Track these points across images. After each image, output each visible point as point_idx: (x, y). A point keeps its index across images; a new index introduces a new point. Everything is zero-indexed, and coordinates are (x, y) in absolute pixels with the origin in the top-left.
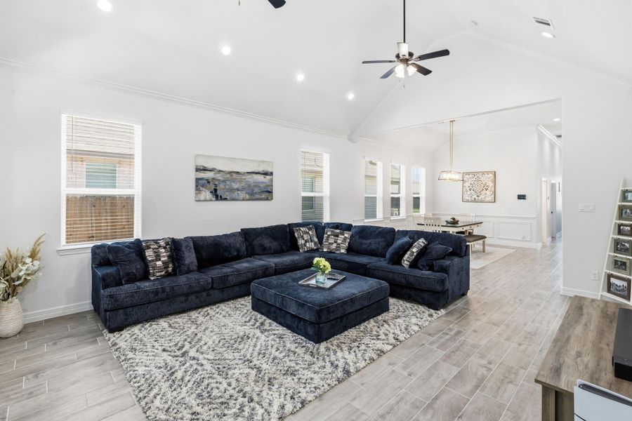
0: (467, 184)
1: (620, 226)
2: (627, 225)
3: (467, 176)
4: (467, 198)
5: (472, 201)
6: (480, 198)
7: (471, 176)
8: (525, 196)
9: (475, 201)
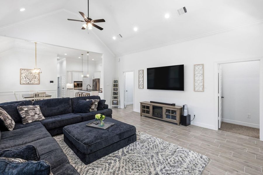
0: (23, 75)
1: (114, 89)
2: (116, 88)
3: (23, 71)
4: (23, 82)
5: (27, 84)
6: (31, 82)
7: (26, 71)
8: (53, 81)
9: (28, 84)
